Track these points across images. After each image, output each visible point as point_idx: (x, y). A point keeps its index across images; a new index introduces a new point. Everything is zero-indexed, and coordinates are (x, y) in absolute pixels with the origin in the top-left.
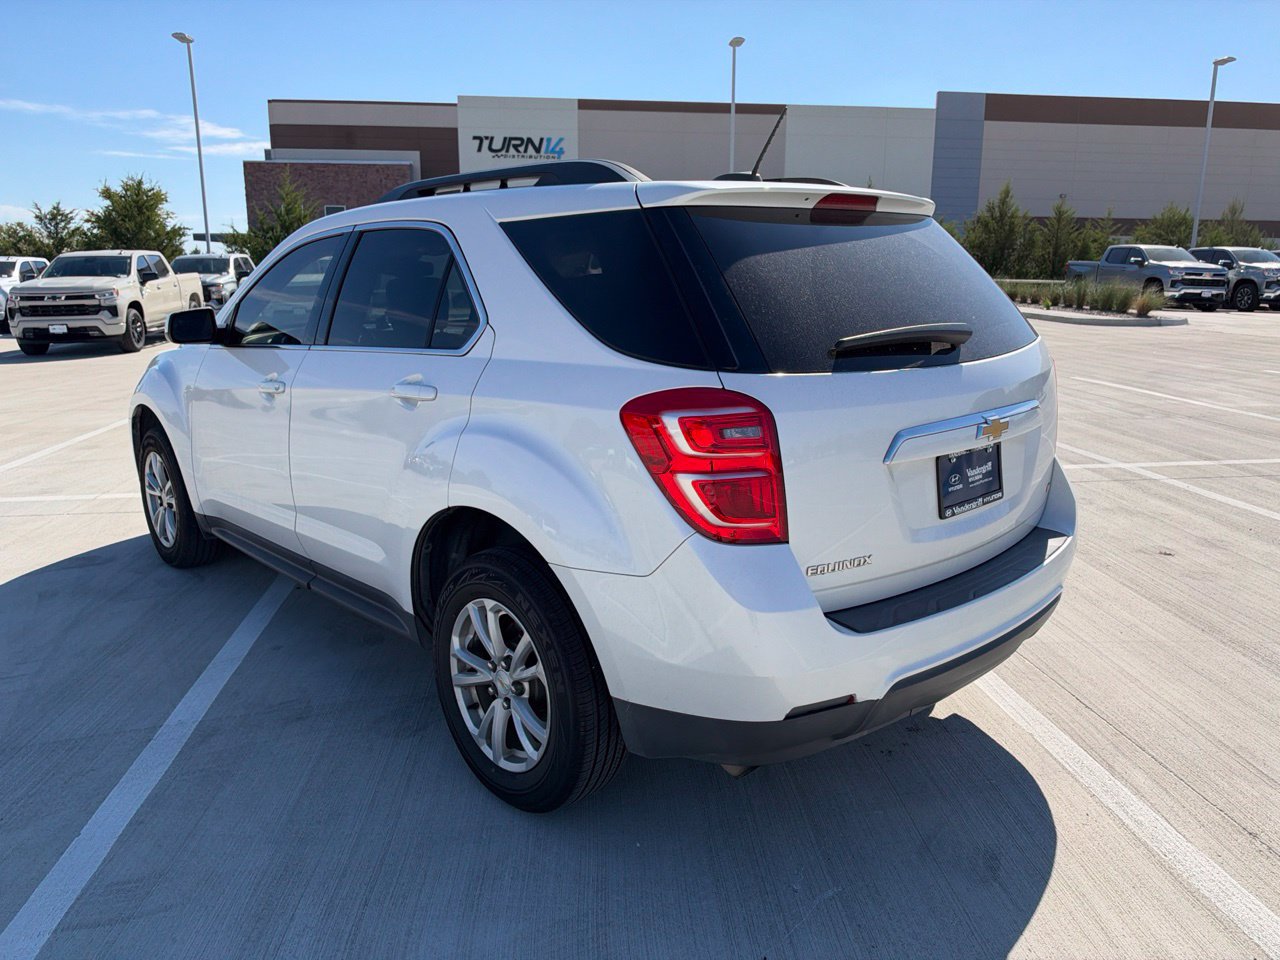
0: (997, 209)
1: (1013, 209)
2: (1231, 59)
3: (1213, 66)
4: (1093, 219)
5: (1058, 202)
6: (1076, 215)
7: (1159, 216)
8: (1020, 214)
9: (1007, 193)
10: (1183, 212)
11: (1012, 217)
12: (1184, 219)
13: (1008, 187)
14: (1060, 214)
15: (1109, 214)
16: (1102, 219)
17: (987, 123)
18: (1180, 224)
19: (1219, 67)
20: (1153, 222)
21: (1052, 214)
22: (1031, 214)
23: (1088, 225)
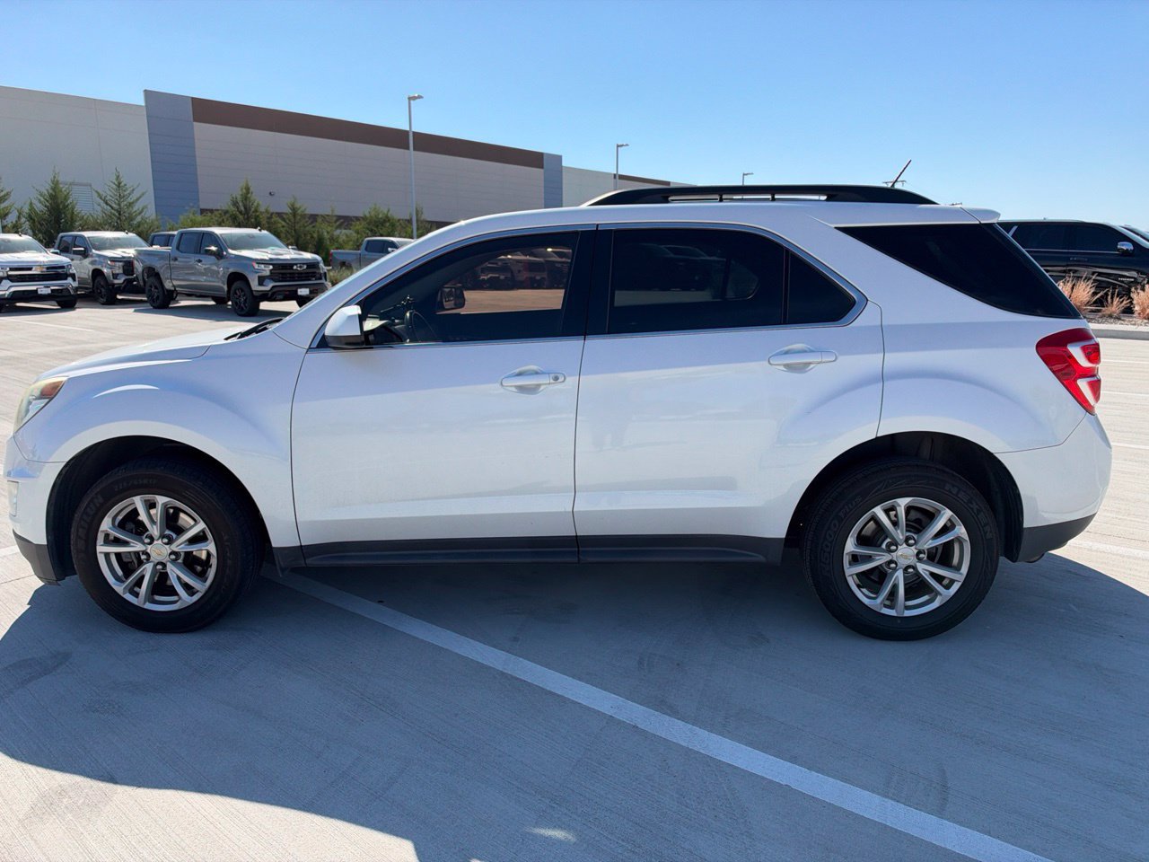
0: (241, 204)
1: (255, 204)
2: (420, 97)
3: (407, 100)
4: (322, 216)
5: (292, 200)
6: (309, 212)
7: (368, 215)
8: (262, 209)
9: (248, 189)
10: (386, 212)
11: (256, 211)
12: (387, 217)
13: (247, 185)
14: (294, 210)
15: (333, 211)
16: (328, 216)
17: (196, 125)
18: (385, 221)
19: (412, 102)
20: (364, 218)
21: (289, 211)
22: (272, 210)
23: (320, 220)
